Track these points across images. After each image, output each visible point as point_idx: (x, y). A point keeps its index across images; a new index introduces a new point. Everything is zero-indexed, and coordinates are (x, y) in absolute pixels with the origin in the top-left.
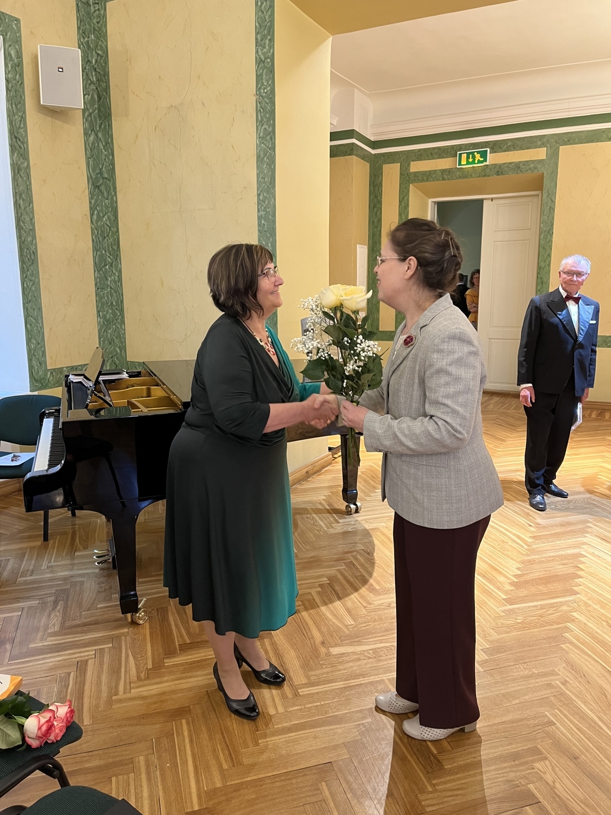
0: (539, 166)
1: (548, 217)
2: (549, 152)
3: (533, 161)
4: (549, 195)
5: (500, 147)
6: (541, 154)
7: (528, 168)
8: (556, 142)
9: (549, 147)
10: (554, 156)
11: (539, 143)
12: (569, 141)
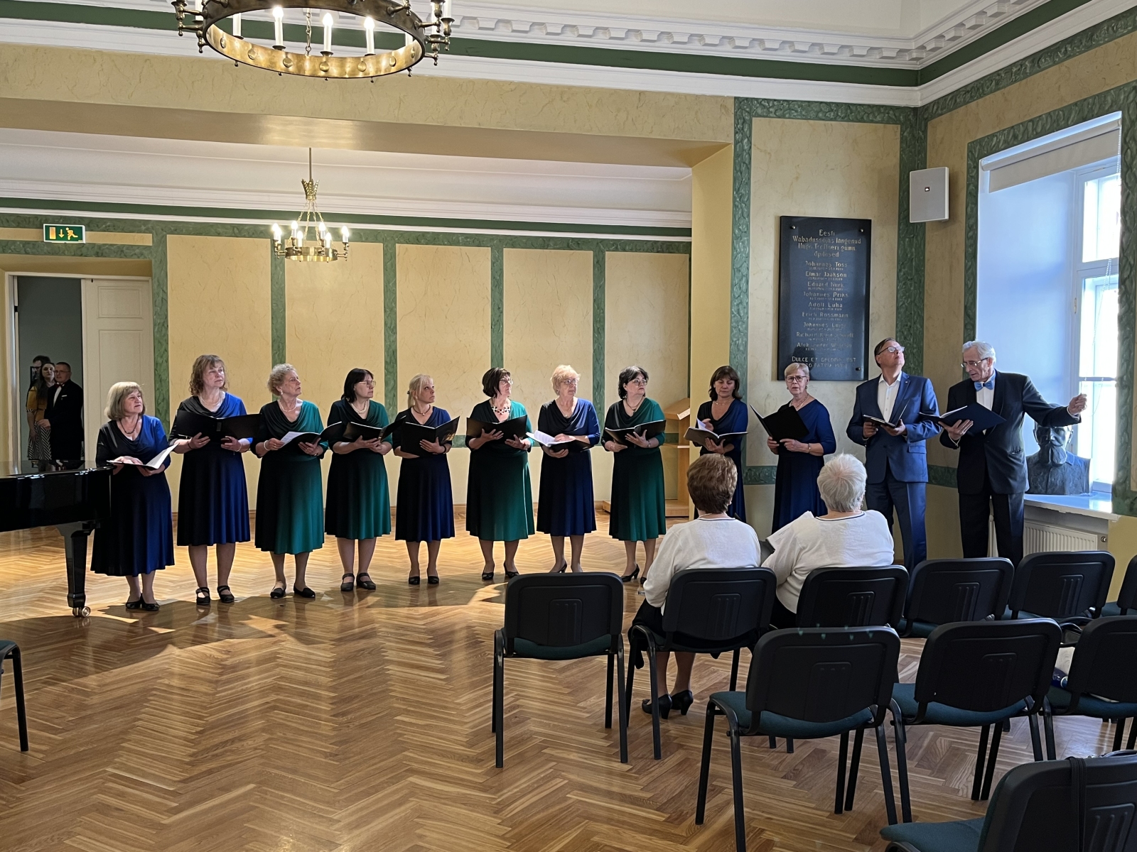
0: (146, 252)
1: (161, 308)
2: (155, 239)
3: (139, 247)
4: (159, 285)
5: (97, 226)
6: (146, 240)
7: (133, 253)
8: (162, 230)
9: (155, 234)
10: (161, 243)
11: (143, 228)
12: (176, 230)
